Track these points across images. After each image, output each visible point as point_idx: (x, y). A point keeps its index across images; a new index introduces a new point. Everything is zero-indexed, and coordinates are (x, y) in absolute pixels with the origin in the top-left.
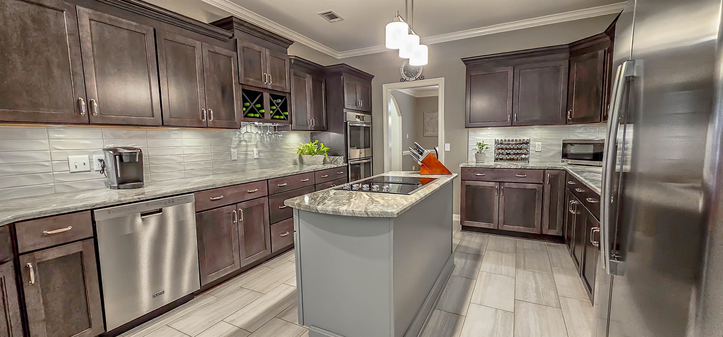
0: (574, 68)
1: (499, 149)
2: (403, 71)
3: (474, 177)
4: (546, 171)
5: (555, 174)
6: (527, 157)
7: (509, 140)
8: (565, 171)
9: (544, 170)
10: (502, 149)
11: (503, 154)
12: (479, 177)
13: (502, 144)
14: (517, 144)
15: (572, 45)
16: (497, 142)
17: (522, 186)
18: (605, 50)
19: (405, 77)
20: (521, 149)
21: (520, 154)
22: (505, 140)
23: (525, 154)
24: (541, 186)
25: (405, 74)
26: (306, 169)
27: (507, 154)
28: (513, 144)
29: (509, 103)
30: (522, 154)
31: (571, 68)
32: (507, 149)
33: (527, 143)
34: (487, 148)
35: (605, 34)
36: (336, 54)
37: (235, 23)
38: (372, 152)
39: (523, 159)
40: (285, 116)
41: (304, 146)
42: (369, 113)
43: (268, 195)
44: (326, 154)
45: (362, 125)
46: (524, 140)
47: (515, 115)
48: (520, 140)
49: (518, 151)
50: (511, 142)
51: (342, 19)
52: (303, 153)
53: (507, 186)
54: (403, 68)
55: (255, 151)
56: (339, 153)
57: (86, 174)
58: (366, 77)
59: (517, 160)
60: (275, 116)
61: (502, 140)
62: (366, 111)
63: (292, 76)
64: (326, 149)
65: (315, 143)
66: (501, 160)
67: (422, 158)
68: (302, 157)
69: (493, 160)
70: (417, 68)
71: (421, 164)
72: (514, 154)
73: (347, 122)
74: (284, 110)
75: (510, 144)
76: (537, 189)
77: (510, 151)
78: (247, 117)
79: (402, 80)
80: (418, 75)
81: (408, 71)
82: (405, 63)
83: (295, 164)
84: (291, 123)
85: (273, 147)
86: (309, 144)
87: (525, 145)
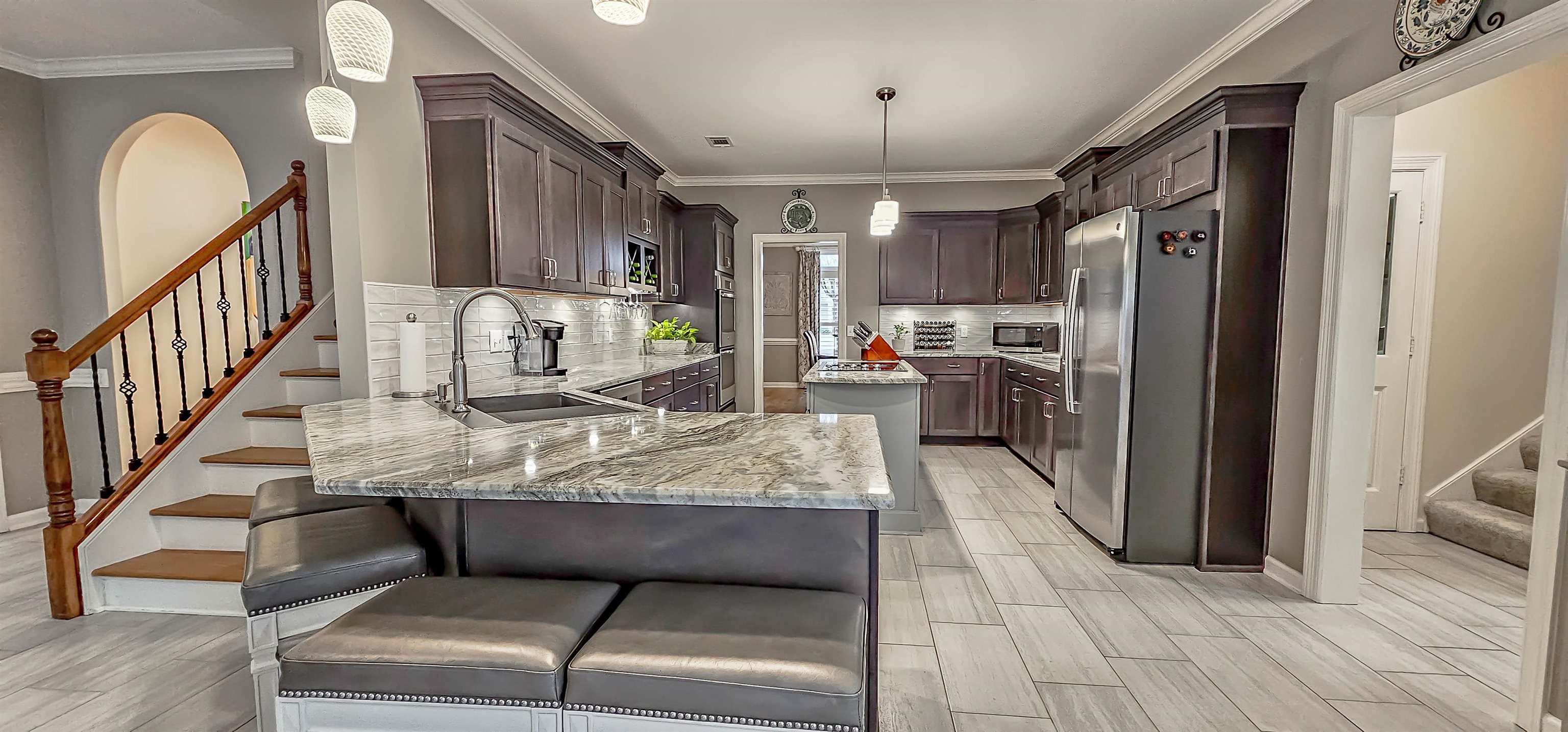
0: (1004, 241)
1: (919, 334)
2: (786, 218)
4: (981, 359)
5: (990, 363)
6: (952, 344)
7: (931, 323)
8: (1001, 358)
9: (979, 358)
10: (923, 333)
11: (924, 341)
13: (923, 327)
14: (942, 327)
15: (1001, 213)
16: (916, 325)
17: (956, 378)
18: (1035, 225)
19: (788, 226)
20: (945, 334)
21: (944, 340)
22: (927, 323)
23: (951, 341)
24: (976, 377)
25: (789, 222)
27: (930, 340)
28: (936, 328)
29: (935, 275)
30: (947, 340)
31: (1001, 240)
32: (928, 334)
33: (952, 326)
34: (907, 332)
35: (1034, 207)
37: (626, 150)
38: (735, 339)
39: (948, 347)
40: (654, 279)
41: (659, 326)
42: (732, 277)
43: (674, 392)
44: (693, 339)
45: (730, 295)
46: (949, 322)
47: (942, 290)
48: (944, 322)
49: (942, 336)
50: (934, 325)
51: (732, 146)
52: (656, 337)
53: (938, 380)
54: (786, 214)
55: (610, 332)
56: (703, 337)
57: (500, 356)
58: (731, 221)
59: (941, 348)
60: (648, 280)
61: (923, 322)
62: (730, 274)
63: (661, 221)
64: (692, 331)
65: (674, 322)
66: (922, 347)
67: (870, 341)
68: (647, 343)
69: (912, 348)
70: (808, 216)
71: (868, 348)
72: (938, 340)
73: (718, 290)
74: (653, 272)
75: (931, 328)
76: (970, 382)
77: (933, 336)
78: (631, 281)
79: (785, 231)
80: (810, 227)
81: (794, 219)
82: (790, 206)
83: (641, 354)
84: (659, 291)
85: (625, 325)
86: (666, 323)
87: (950, 329)
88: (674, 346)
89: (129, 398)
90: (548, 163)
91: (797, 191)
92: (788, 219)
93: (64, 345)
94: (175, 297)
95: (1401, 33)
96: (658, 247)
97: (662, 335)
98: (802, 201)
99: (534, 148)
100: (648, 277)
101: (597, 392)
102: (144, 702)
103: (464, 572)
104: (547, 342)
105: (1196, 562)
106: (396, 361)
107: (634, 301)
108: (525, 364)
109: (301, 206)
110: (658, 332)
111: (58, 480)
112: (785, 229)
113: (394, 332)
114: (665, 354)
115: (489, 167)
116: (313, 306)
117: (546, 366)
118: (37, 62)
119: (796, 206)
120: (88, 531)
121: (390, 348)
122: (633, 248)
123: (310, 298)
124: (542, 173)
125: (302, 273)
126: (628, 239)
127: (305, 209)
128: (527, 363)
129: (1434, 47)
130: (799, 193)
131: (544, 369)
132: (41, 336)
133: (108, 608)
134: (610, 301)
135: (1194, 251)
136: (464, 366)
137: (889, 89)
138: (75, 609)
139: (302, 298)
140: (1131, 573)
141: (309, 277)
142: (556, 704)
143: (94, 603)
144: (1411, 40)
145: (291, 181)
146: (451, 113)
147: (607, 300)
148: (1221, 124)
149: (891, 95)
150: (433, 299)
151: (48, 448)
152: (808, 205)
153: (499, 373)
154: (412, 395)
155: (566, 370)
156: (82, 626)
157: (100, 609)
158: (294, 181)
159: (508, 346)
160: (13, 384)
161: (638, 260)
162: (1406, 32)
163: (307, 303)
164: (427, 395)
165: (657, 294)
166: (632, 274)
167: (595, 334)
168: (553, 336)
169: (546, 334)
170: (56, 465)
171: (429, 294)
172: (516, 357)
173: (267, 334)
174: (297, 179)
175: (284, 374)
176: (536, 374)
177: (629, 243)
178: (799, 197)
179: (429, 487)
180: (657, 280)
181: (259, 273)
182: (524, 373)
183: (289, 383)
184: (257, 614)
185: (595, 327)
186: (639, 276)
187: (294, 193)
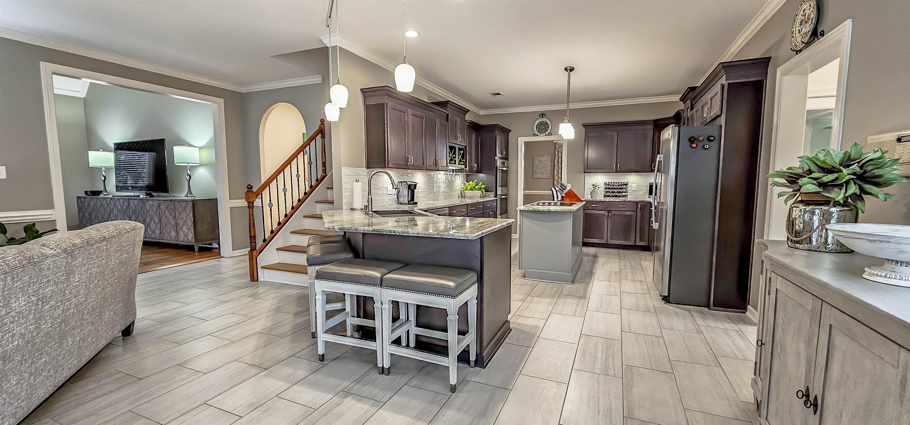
1: (606, 189)
3: (591, 208)
4: (638, 203)
5: (643, 204)
6: (626, 194)
7: (614, 183)
8: (650, 203)
9: (637, 202)
10: (609, 188)
11: (610, 192)
12: (595, 207)
13: (609, 185)
14: (620, 185)
15: (655, 121)
16: (606, 184)
17: (622, 213)
19: (537, 133)
20: (622, 189)
21: (621, 192)
22: (611, 183)
23: (625, 193)
24: (635, 212)
25: (537, 130)
26: (469, 201)
27: (613, 192)
28: (617, 185)
29: (615, 156)
30: (623, 192)
32: (613, 189)
33: (626, 185)
34: (599, 188)
36: (480, 111)
37: (448, 105)
38: (508, 190)
39: (623, 196)
40: (464, 162)
41: (467, 184)
42: (507, 159)
43: (467, 214)
44: (483, 191)
45: (505, 169)
46: (624, 182)
47: (619, 165)
48: (622, 182)
49: (620, 190)
50: (615, 184)
51: (503, 96)
52: (466, 189)
53: (613, 213)
54: (535, 126)
55: (442, 187)
56: (490, 190)
57: (392, 196)
58: (506, 132)
59: (619, 196)
60: (460, 163)
61: (609, 182)
62: (506, 158)
63: (468, 134)
64: (483, 186)
65: (475, 182)
66: (609, 196)
67: (565, 192)
68: (463, 192)
69: (603, 196)
70: (547, 127)
71: (564, 195)
72: (618, 192)
73: (497, 166)
74: (463, 158)
75: (614, 185)
76: (632, 215)
77: (615, 190)
78: (450, 163)
79: (535, 135)
80: (548, 132)
81: (539, 128)
82: (537, 122)
83: (459, 197)
84: (466, 167)
85: (450, 184)
86: (471, 183)
87: (625, 186)
88: (474, 194)
89: (271, 208)
90: (410, 116)
91: (542, 114)
92: (536, 129)
93: (254, 190)
94: (284, 174)
95: (793, 37)
96: (466, 147)
97: (469, 188)
98: (544, 120)
99: (404, 111)
100: (460, 161)
101: (426, 211)
102: (278, 303)
103: (363, 258)
104: (410, 190)
105: (708, 306)
106: (352, 196)
107: (453, 172)
108: (401, 200)
109: (323, 137)
110: (467, 187)
111: (252, 235)
112: (535, 134)
113: (351, 186)
114: (470, 198)
115: (386, 121)
116: (326, 176)
117: (409, 200)
118: (242, 87)
119: (541, 122)
120: (260, 253)
121: (350, 191)
122: (451, 148)
123: (325, 173)
124: (407, 121)
125: (323, 162)
126: (448, 144)
127: (324, 138)
128: (402, 199)
129: (801, 46)
130: (542, 115)
131: (408, 201)
132: (249, 187)
133: (265, 280)
134: (442, 172)
135: (708, 146)
136: (371, 198)
137: (571, 67)
138: (256, 279)
139: (323, 173)
140: (670, 307)
141: (325, 164)
142: (379, 286)
143: (261, 278)
144: (796, 41)
145: (320, 127)
146: (373, 101)
147: (440, 172)
148: (723, 81)
149: (572, 69)
150: (366, 173)
151: (250, 224)
152: (548, 121)
153: (391, 203)
154: (357, 209)
155: (417, 202)
156: (258, 284)
157: (262, 280)
158: (321, 127)
159: (394, 192)
160: (240, 204)
161: (454, 153)
162: (795, 37)
163: (324, 174)
164: (362, 209)
165: (465, 169)
166: (451, 160)
167: (435, 187)
168: (412, 188)
169: (409, 187)
170: (252, 229)
171: (364, 171)
172: (398, 196)
173: (311, 187)
174: (322, 126)
175: (316, 202)
176: (405, 204)
177: (450, 146)
178: (543, 117)
179: (352, 229)
180: (465, 162)
181: (309, 163)
182: (401, 204)
183: (318, 205)
184: (310, 266)
185: (435, 184)
186: (455, 161)
187: (321, 132)
